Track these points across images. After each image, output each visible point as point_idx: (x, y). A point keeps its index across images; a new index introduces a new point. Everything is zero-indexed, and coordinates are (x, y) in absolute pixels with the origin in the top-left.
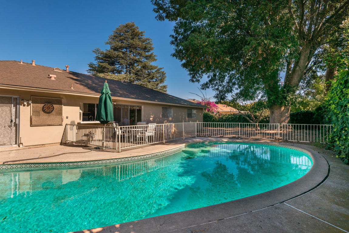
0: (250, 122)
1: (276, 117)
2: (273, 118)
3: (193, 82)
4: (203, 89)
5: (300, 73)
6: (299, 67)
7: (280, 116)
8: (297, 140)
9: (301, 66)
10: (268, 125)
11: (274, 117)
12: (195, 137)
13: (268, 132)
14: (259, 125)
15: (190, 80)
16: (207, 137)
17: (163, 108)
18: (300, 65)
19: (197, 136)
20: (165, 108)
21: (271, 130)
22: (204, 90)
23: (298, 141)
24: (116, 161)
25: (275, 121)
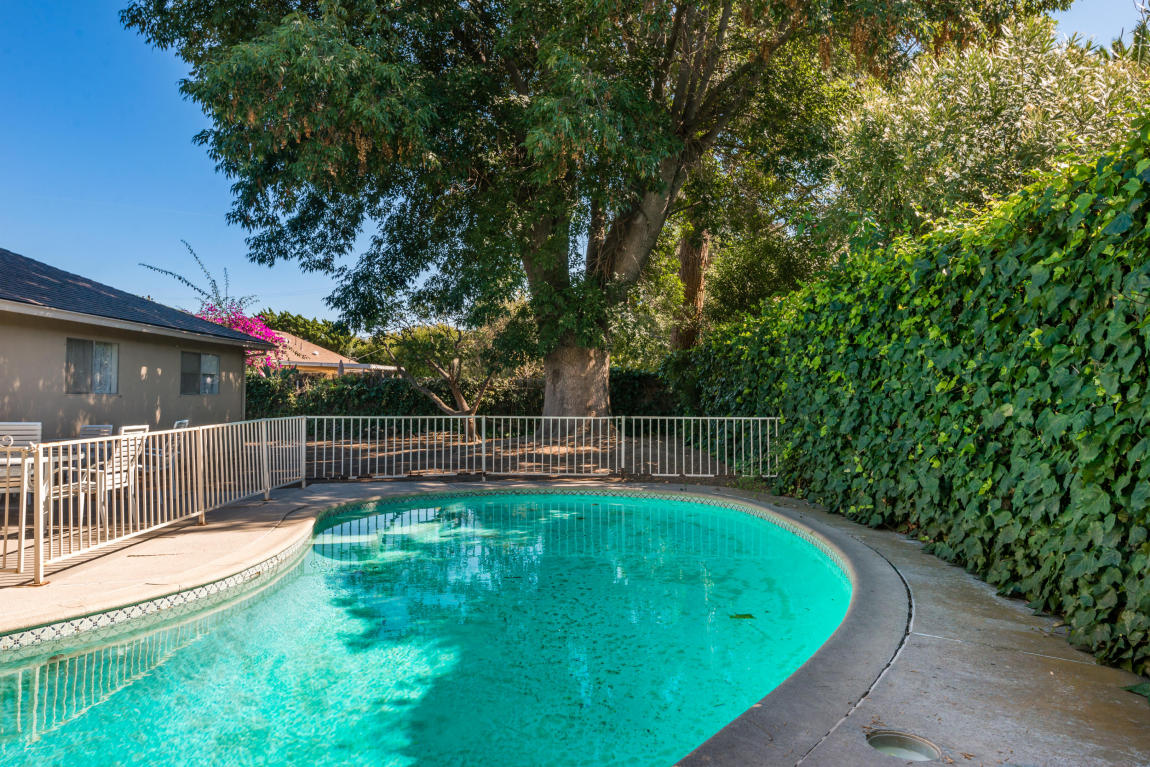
0: (442, 412)
1: (569, 394)
2: (558, 395)
3: (248, 225)
4: (262, 261)
5: (645, 237)
6: (645, 215)
7: (581, 388)
8: (680, 471)
9: (648, 215)
10: (539, 422)
11: (562, 392)
12: (298, 485)
13: (546, 450)
14: (478, 422)
15: (229, 216)
16: (354, 481)
17: (69, 341)
18: (645, 211)
19: (310, 480)
20: (78, 341)
21: (547, 444)
22: (265, 266)
23: (682, 476)
24: (104, 621)
25: (565, 405)
